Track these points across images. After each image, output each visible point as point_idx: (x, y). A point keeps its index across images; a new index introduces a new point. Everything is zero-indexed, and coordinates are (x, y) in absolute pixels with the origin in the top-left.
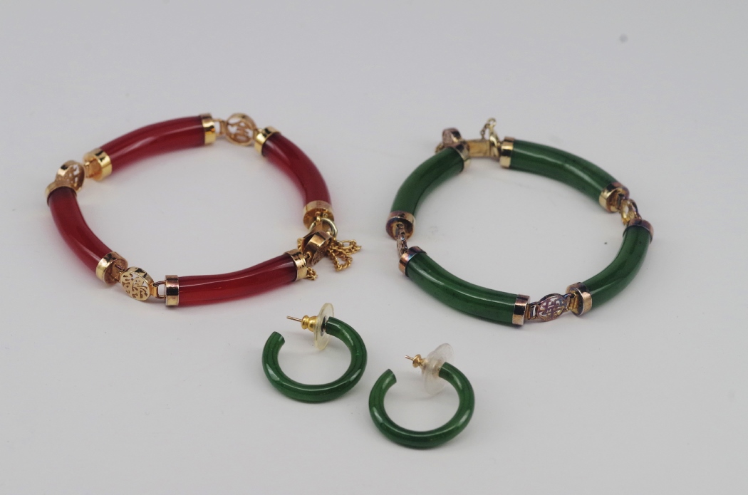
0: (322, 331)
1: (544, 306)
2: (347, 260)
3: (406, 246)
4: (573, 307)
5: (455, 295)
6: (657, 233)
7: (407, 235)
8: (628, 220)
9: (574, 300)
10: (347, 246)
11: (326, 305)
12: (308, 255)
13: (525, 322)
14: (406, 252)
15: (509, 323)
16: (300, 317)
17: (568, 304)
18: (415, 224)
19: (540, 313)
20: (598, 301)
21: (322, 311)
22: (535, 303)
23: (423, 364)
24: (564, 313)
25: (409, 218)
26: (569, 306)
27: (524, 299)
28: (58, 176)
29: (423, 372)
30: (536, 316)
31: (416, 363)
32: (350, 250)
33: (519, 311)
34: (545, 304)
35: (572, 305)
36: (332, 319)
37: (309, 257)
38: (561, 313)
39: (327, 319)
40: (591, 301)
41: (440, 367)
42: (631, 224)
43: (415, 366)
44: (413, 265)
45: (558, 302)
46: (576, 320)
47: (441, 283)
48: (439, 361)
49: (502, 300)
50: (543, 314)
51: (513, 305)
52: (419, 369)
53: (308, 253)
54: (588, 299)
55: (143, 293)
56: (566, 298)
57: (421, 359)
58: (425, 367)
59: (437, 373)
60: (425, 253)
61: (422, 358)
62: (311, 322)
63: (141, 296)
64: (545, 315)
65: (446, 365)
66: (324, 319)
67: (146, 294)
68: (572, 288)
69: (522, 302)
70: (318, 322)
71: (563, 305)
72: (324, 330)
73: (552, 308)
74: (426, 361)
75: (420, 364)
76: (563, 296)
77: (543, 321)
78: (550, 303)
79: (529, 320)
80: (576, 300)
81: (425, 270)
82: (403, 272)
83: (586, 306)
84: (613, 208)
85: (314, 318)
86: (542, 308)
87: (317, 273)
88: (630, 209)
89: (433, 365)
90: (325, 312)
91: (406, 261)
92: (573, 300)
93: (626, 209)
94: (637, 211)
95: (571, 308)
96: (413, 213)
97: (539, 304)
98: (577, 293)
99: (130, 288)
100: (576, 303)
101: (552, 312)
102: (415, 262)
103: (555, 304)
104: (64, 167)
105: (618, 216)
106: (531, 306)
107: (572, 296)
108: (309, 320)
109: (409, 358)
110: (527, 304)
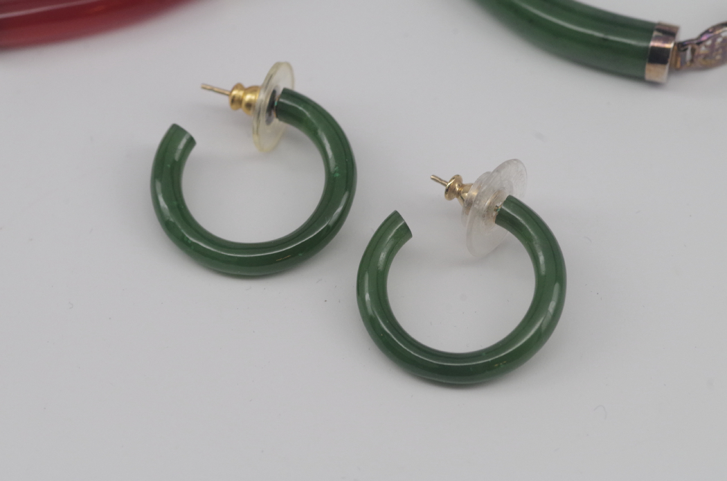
0: (270, 115)
1: (706, 46)
11: (277, 66)
15: (640, 78)
16: (228, 87)
19: (700, 59)
21: (270, 78)
22: (690, 42)
23: (465, 196)
27: (669, 32)
30: (692, 61)
31: (452, 192)
33: (659, 57)
34: (709, 43)
36: (288, 93)
39: (279, 92)
41: (499, 205)
43: (450, 198)
48: (498, 192)
49: (625, 34)
50: (705, 58)
51: (642, 44)
57: (461, 186)
58: (469, 204)
61: (464, 182)
62: (248, 97)
64: (709, 60)
65: (511, 201)
66: (274, 92)
69: (667, 41)
70: (261, 98)
72: (274, 114)
74: (473, 191)
75: (459, 194)
78: (719, 40)
85: (253, 89)
86: (703, 50)
89: (486, 201)
90: (273, 81)
97: (699, 43)
106: (681, 46)
108: (245, 94)
109: (437, 180)
110: (675, 44)
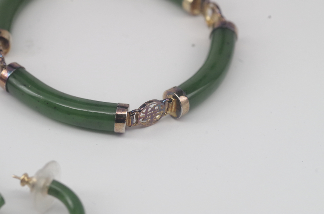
1: (143, 113)
3: (5, 63)
4: (171, 111)
5: (56, 108)
6: (241, 32)
7: (4, 51)
8: (212, 22)
9: (172, 104)
13: (126, 129)
14: (5, 69)
15: (111, 132)
17: (167, 108)
18: (11, 41)
19: (141, 120)
20: (194, 103)
22: (135, 111)
23: (31, 182)
24: (163, 117)
25: (6, 35)
26: (168, 110)
27: (124, 107)
29: (32, 191)
30: (137, 122)
31: (23, 182)
33: (120, 119)
34: (144, 111)
35: (170, 109)
38: (161, 117)
40: (188, 104)
41: (48, 184)
42: (216, 26)
43: (23, 185)
44: (14, 81)
45: (157, 108)
46: (174, 123)
47: (41, 97)
48: (47, 179)
49: (103, 110)
50: (143, 120)
51: (114, 114)
52: (27, 188)
54: (185, 102)
56: (164, 103)
57: (28, 178)
58: (33, 186)
59: (46, 190)
60: (22, 68)
61: (30, 176)
64: (145, 121)
65: (55, 182)
68: (168, 93)
69: (123, 111)
71: (162, 110)
73: (151, 114)
74: (34, 180)
75: (27, 183)
76: (162, 102)
77: (144, 126)
78: (149, 109)
79: (130, 127)
80: (174, 104)
81: (25, 85)
82: (3, 87)
83: (184, 109)
84: (196, 12)
86: (142, 115)
88: (213, 11)
89: (42, 183)
91: (5, 77)
92: (170, 105)
93: (209, 12)
94: (220, 13)
95: (169, 112)
96: (9, 29)
97: (140, 111)
98: (175, 97)
100: (174, 107)
101: (152, 118)
102: (15, 78)
103: (154, 110)
105: (200, 19)
106: (131, 113)
107: (170, 101)
109: (16, 177)
110: (128, 112)
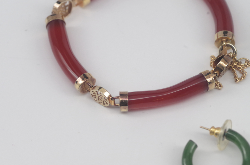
2: (243, 73)
10: (244, 63)
11: (227, 121)
12: (216, 73)
16: (209, 127)
28: (55, 9)
32: (246, 66)
36: (230, 130)
37: (217, 75)
39: (227, 130)
53: (217, 72)
55: (105, 103)
62: (216, 131)
63: (104, 104)
66: (225, 130)
67: (107, 103)
70: (221, 132)
72: (225, 138)
85: (218, 129)
87: (222, 85)
90: (226, 126)
99: (97, 98)
104: (59, 3)
